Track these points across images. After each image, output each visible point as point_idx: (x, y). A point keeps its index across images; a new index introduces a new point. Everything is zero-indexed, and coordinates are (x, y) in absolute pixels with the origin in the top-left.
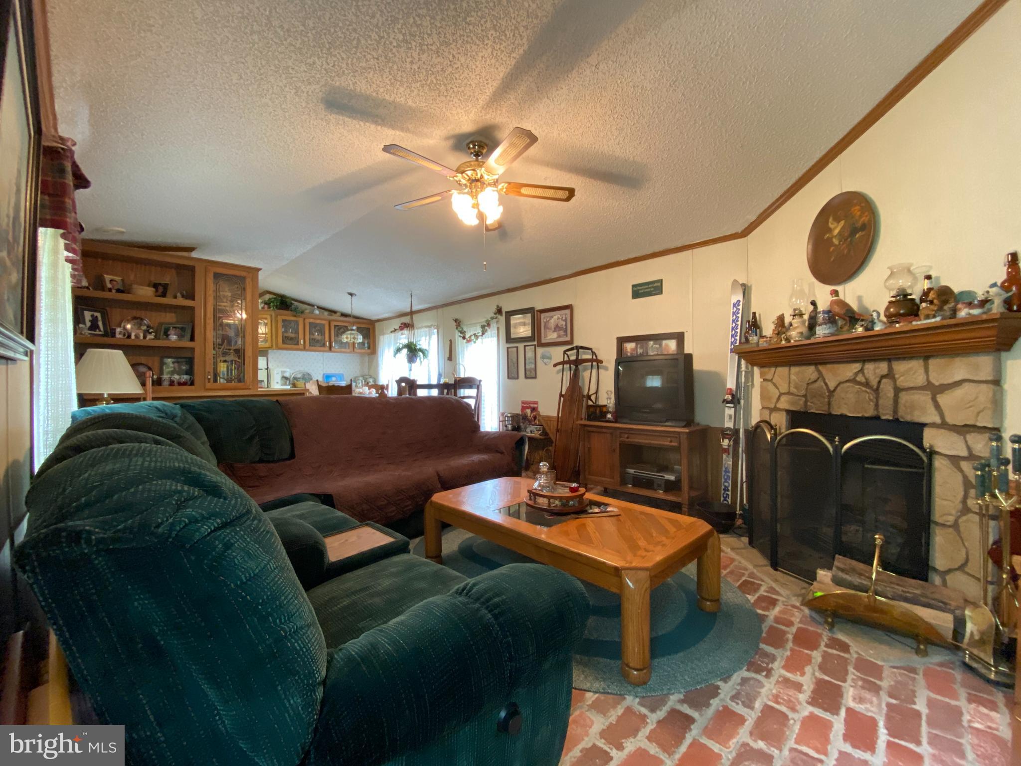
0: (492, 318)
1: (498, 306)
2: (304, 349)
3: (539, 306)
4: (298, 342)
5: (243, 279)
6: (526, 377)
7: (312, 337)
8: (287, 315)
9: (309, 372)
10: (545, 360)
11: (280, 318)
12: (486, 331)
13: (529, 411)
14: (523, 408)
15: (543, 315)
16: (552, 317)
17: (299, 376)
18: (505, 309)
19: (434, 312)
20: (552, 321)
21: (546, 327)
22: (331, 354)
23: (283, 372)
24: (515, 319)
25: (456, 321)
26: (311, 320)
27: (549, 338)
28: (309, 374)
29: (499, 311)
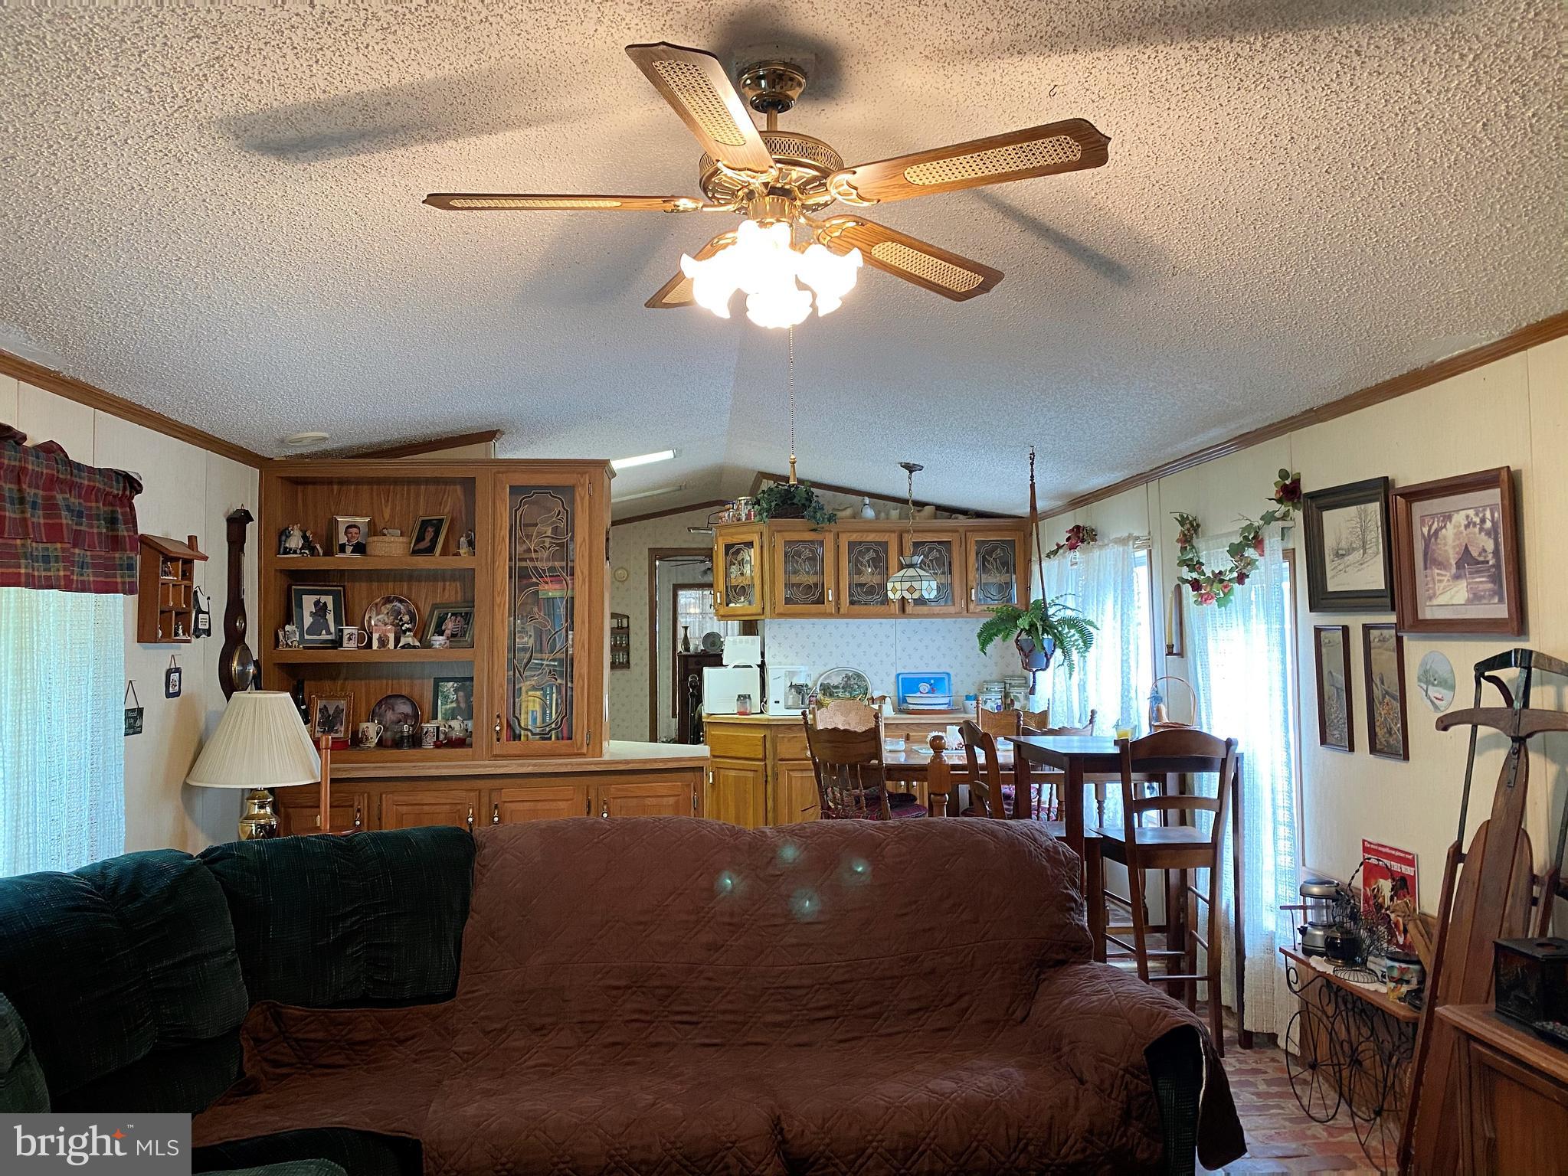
0: (1269, 518)
1: (1283, 474)
2: (838, 614)
3: (1407, 477)
4: (822, 594)
5: (568, 491)
6: (1373, 749)
7: (857, 579)
8: (797, 530)
9: (860, 670)
10: (1434, 692)
11: (780, 541)
12: (1251, 563)
13: (1386, 886)
14: (1371, 872)
15: (1419, 508)
16: (1448, 517)
17: (836, 680)
18: (1307, 487)
19: (1138, 492)
20: (1449, 532)
21: (1430, 560)
22: (902, 622)
23: (792, 674)
24: (1337, 523)
25: (1183, 521)
26: (855, 537)
27: (1441, 600)
28: (859, 676)
29: (1290, 491)
